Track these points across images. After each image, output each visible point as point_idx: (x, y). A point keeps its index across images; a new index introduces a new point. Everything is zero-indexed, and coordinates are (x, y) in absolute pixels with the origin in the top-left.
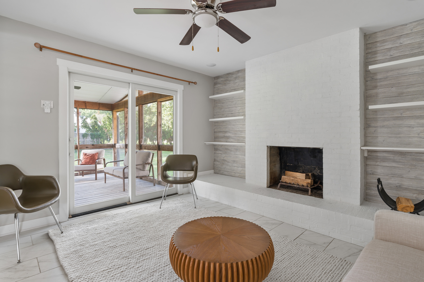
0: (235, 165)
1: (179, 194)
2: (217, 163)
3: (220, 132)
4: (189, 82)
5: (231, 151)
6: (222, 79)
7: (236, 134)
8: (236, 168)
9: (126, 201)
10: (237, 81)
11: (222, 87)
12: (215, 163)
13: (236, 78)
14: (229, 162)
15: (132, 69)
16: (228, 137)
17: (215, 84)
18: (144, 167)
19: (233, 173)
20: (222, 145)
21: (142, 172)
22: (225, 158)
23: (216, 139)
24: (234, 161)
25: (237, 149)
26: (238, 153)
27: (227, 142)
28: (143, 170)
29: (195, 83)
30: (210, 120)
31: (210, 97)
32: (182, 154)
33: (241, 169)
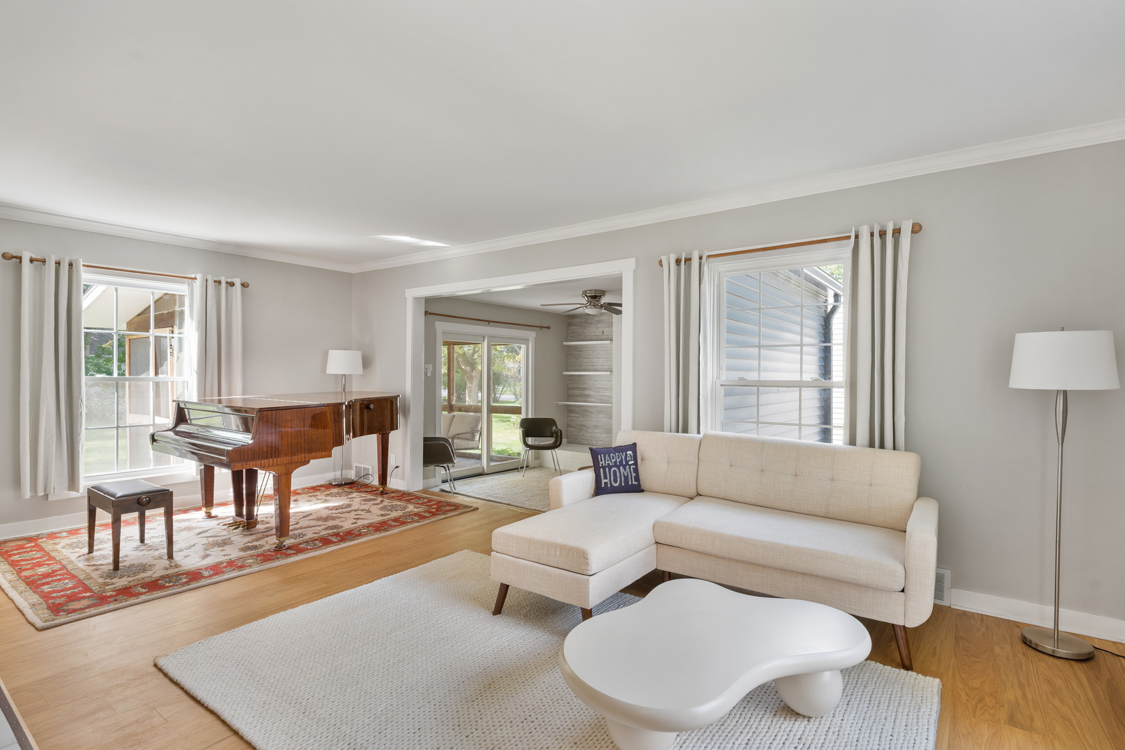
0: (597, 431)
1: (530, 467)
2: (572, 429)
3: (577, 388)
4: (541, 327)
5: (592, 413)
6: (579, 320)
7: (598, 392)
8: (598, 435)
9: (480, 471)
10: (600, 325)
11: (579, 330)
12: (568, 429)
13: (598, 322)
14: (588, 428)
15: (489, 322)
16: (588, 396)
17: (570, 325)
18: (473, 437)
19: (594, 442)
20: (579, 406)
21: (472, 442)
22: (583, 423)
23: (569, 397)
24: (596, 427)
25: (600, 411)
26: (600, 416)
27: (586, 402)
28: (473, 440)
29: (548, 328)
30: (565, 373)
31: (564, 343)
32: (534, 417)
33: (605, 435)
